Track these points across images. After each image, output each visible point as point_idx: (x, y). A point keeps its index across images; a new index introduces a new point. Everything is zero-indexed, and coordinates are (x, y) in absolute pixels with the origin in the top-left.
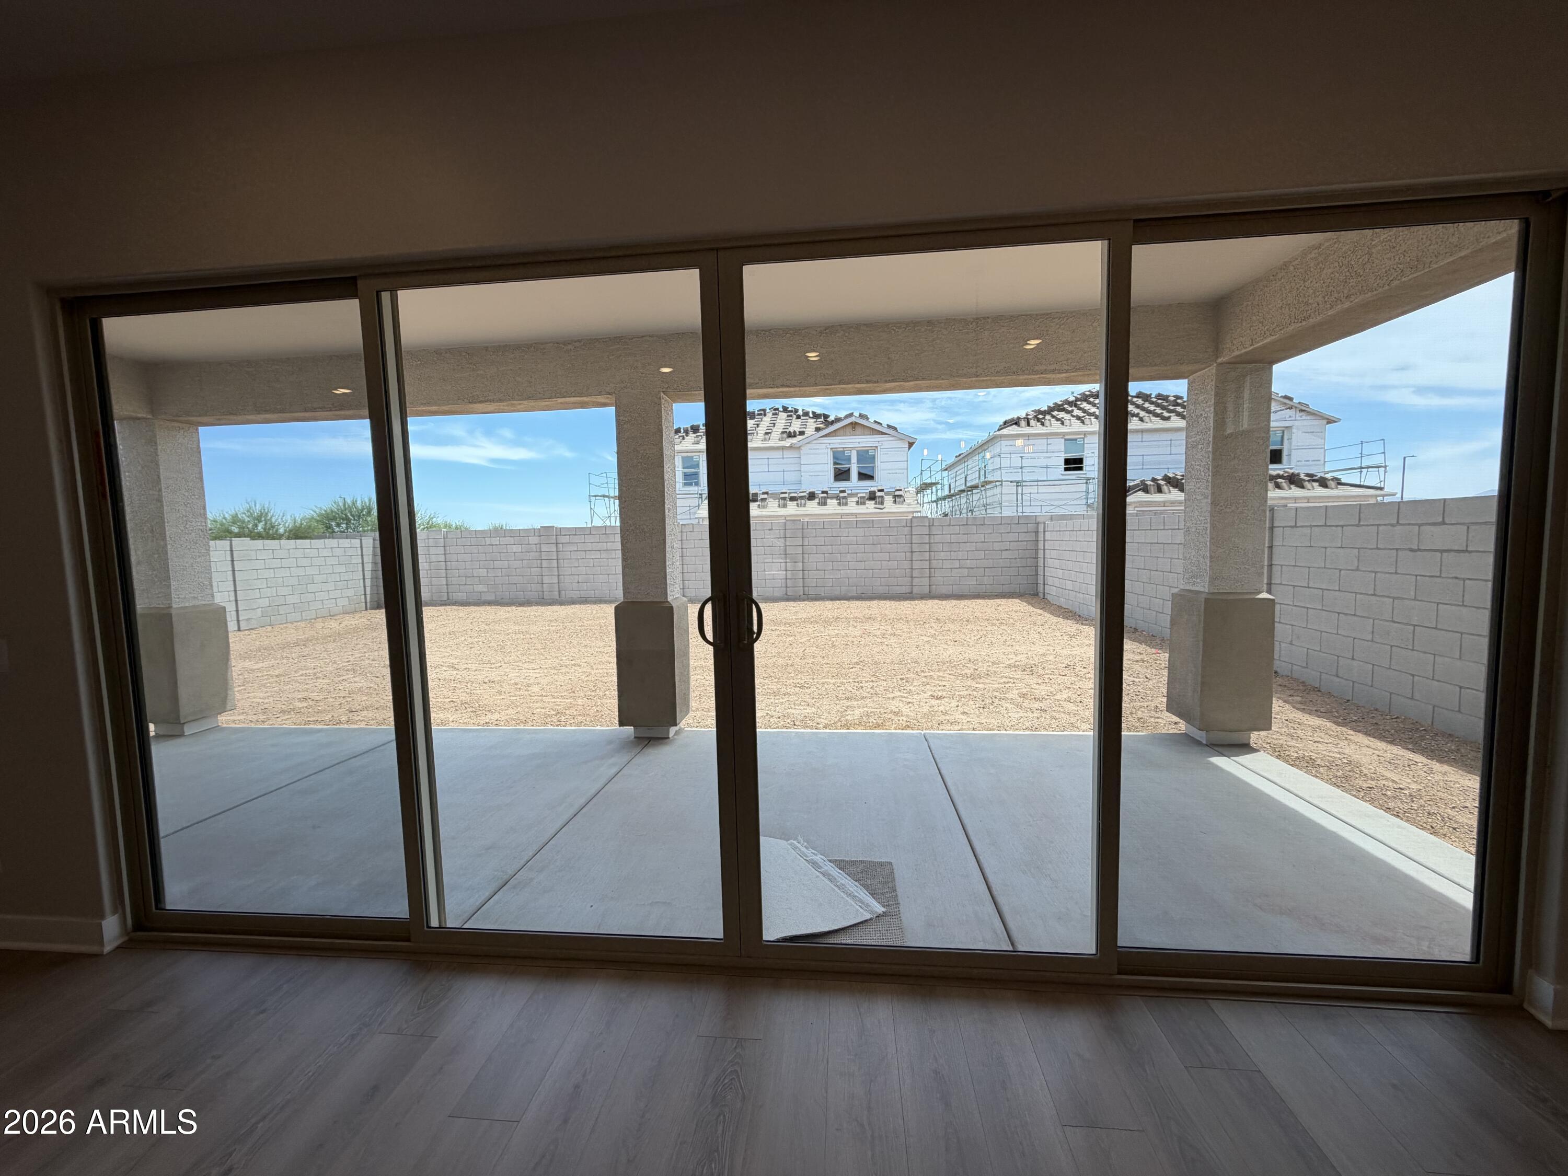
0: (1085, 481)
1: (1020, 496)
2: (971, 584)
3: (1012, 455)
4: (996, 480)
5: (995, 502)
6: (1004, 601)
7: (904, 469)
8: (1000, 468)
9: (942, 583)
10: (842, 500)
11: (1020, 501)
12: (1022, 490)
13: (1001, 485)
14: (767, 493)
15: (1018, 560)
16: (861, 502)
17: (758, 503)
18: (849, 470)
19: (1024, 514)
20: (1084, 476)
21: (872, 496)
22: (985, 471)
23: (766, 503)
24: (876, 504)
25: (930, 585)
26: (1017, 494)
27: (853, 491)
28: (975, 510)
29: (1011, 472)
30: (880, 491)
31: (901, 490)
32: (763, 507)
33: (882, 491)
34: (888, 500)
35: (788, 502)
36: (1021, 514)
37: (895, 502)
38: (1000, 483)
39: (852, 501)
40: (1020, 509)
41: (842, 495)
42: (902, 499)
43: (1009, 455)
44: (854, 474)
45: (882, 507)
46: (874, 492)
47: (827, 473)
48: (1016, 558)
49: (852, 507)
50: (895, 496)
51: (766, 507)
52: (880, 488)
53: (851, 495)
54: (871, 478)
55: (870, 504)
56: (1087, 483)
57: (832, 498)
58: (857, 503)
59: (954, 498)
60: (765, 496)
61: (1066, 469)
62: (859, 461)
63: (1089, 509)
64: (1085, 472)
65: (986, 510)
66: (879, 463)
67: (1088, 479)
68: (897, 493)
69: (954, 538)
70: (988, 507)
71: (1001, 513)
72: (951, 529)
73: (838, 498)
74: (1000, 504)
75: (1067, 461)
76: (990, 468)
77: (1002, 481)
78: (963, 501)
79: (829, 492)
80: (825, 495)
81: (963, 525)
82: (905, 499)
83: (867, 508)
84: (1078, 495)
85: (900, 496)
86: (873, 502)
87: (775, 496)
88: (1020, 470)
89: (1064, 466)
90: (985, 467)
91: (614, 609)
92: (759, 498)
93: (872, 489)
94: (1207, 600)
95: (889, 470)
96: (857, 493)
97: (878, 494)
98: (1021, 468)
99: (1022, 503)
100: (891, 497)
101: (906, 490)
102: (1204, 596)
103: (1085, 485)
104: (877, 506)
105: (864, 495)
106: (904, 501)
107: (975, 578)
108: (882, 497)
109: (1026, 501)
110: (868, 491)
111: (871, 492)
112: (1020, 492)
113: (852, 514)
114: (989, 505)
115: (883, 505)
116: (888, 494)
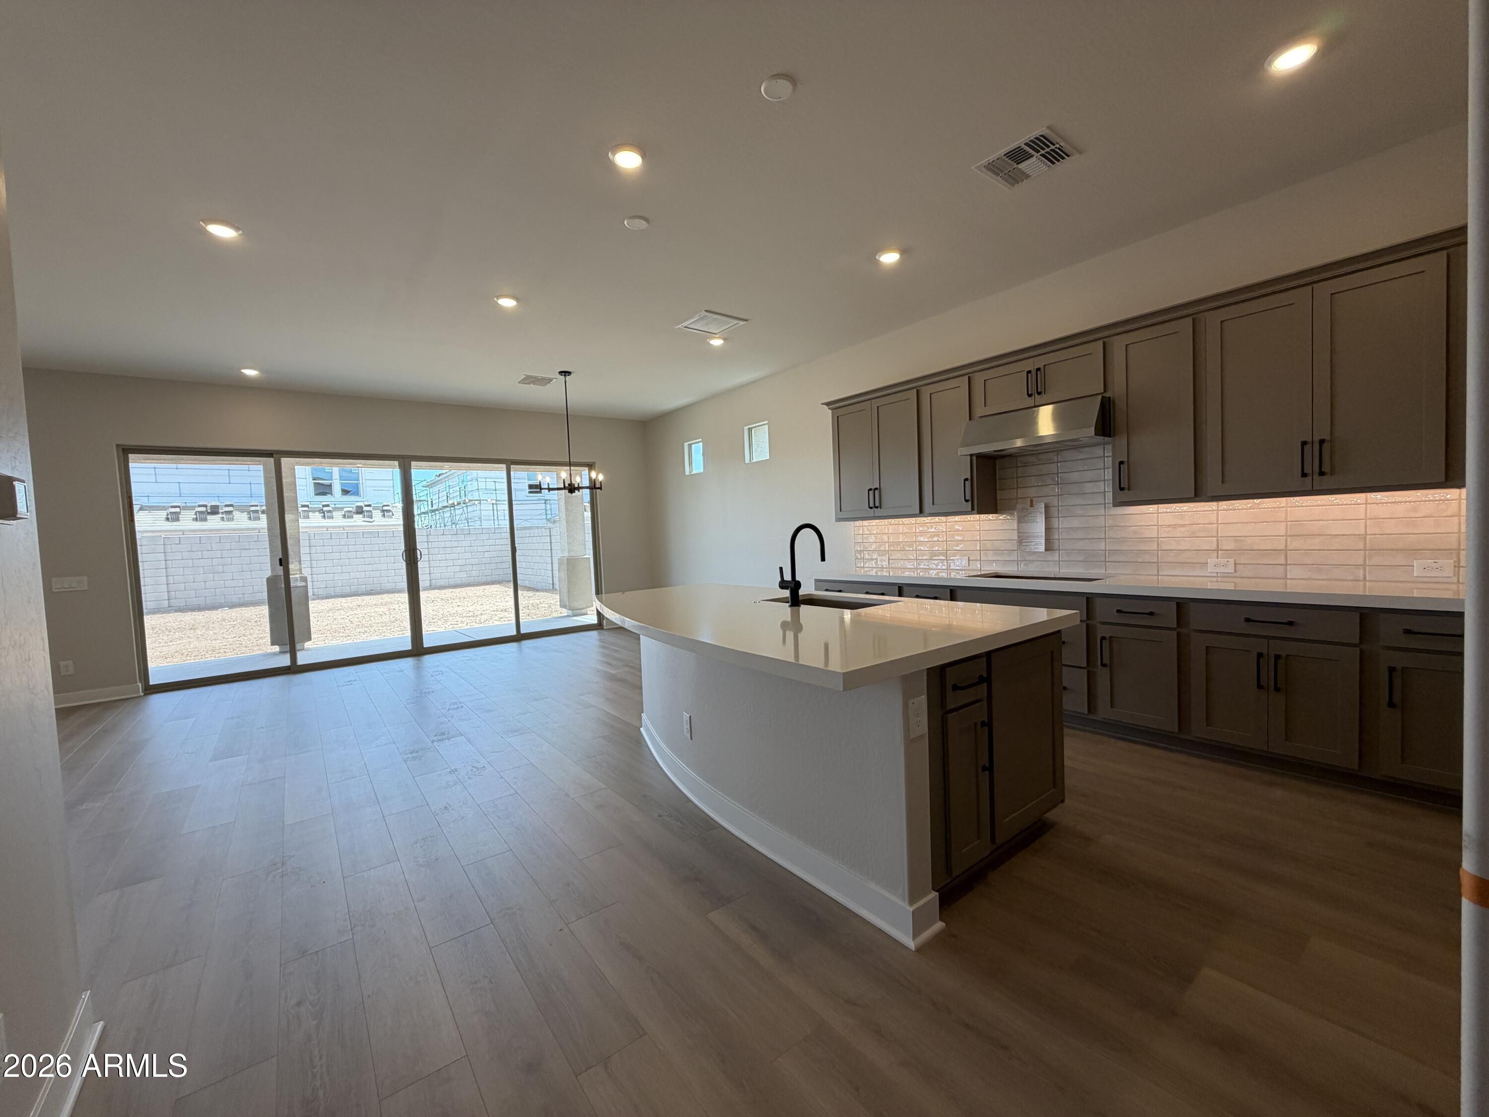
0: (544, 502)
1: (495, 512)
2: (462, 577)
3: (487, 480)
4: (475, 499)
5: (476, 517)
6: (488, 587)
7: (390, 487)
8: (478, 489)
9: (440, 578)
10: (325, 513)
11: (496, 516)
12: (497, 507)
13: (480, 503)
14: (231, 505)
15: (496, 558)
16: (347, 516)
17: (220, 516)
18: (330, 486)
19: (500, 526)
20: (543, 498)
21: (359, 511)
22: (465, 491)
23: (231, 516)
24: (364, 517)
25: (430, 580)
26: (493, 510)
27: (337, 506)
28: (459, 522)
29: (488, 493)
30: (366, 506)
31: (388, 506)
32: (229, 520)
33: (369, 506)
34: (377, 514)
35: (261, 515)
36: (497, 526)
37: (384, 516)
38: (479, 502)
39: (338, 515)
40: (496, 522)
41: (325, 509)
42: (391, 513)
43: (484, 480)
44: (337, 488)
45: (371, 520)
46: (361, 507)
47: (305, 488)
48: (494, 557)
49: (338, 520)
50: (383, 511)
51: (232, 519)
52: (366, 503)
53: (336, 509)
54: (357, 493)
55: (358, 518)
56: (545, 503)
57: (314, 512)
58: (344, 516)
59: (437, 512)
60: (231, 509)
61: (530, 492)
62: (341, 478)
63: (548, 522)
64: (543, 495)
65: (468, 523)
66: (364, 480)
67: (546, 500)
68: (385, 508)
69: (448, 544)
70: (469, 521)
71: (481, 525)
72: (445, 538)
73: (321, 511)
74: (479, 518)
75: (531, 487)
76: (469, 488)
77: (480, 500)
78: (447, 515)
79: (310, 506)
80: (306, 509)
81: (455, 534)
82: (394, 513)
83: (355, 521)
84: (540, 512)
85: (389, 511)
86: (361, 516)
87: (241, 509)
88: (494, 492)
89: (528, 490)
90: (465, 488)
91: (265, 583)
92: (221, 511)
93: (359, 504)
94: (567, 559)
95: (375, 487)
96: (343, 508)
97: (365, 509)
98: (495, 490)
99: (498, 518)
100: (379, 511)
101: (393, 505)
102: (566, 558)
103: (544, 504)
104: (366, 519)
105: (351, 509)
106: (393, 515)
107: (466, 572)
108: (371, 511)
109: (501, 515)
110: (354, 506)
111: (358, 507)
112: (495, 508)
113: (339, 527)
114: (470, 519)
115: (372, 518)
116: (375, 508)
